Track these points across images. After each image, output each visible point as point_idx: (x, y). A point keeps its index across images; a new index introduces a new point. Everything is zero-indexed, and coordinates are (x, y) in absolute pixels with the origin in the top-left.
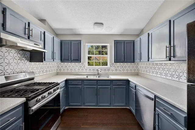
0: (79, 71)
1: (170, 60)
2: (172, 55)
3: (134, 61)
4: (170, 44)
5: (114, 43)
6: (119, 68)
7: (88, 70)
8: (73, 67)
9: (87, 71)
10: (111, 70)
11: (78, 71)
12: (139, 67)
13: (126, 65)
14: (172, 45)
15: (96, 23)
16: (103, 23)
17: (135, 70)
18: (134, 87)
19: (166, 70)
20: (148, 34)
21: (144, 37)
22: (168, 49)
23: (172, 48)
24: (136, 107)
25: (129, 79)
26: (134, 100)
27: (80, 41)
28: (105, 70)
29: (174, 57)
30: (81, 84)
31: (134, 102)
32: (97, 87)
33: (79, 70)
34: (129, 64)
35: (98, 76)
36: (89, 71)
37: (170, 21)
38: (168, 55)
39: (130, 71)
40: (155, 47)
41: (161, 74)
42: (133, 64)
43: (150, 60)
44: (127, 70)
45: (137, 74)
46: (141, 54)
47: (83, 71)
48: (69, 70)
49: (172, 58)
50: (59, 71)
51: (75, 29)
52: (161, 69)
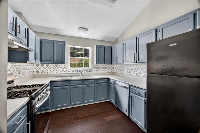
0: (62, 73)
1: (136, 62)
2: (138, 59)
3: (112, 63)
4: (136, 52)
5: (97, 47)
6: (99, 69)
7: (71, 71)
8: (54, 68)
9: (70, 73)
10: (92, 71)
11: (60, 73)
12: (114, 68)
13: (105, 67)
14: (138, 53)
15: (81, 28)
16: (88, 29)
17: (111, 70)
18: (114, 82)
19: (133, 69)
20: (123, 43)
21: (120, 46)
22: (135, 55)
23: (138, 55)
24: (115, 98)
25: (109, 77)
26: (114, 92)
27: (65, 42)
28: (87, 71)
29: (139, 60)
30: (67, 85)
31: (114, 94)
32: (83, 86)
33: (61, 71)
34: (107, 65)
35: (81, 77)
36: (72, 73)
37: (136, 38)
38: (135, 59)
39: (108, 72)
40: (127, 54)
41: (130, 72)
42: (110, 65)
43: (124, 62)
44: (109, 71)
45: (113, 74)
46: (117, 57)
47: (66, 73)
48: (50, 71)
49: (138, 61)
50: (35, 74)
51: (58, 29)
52: (130, 69)
